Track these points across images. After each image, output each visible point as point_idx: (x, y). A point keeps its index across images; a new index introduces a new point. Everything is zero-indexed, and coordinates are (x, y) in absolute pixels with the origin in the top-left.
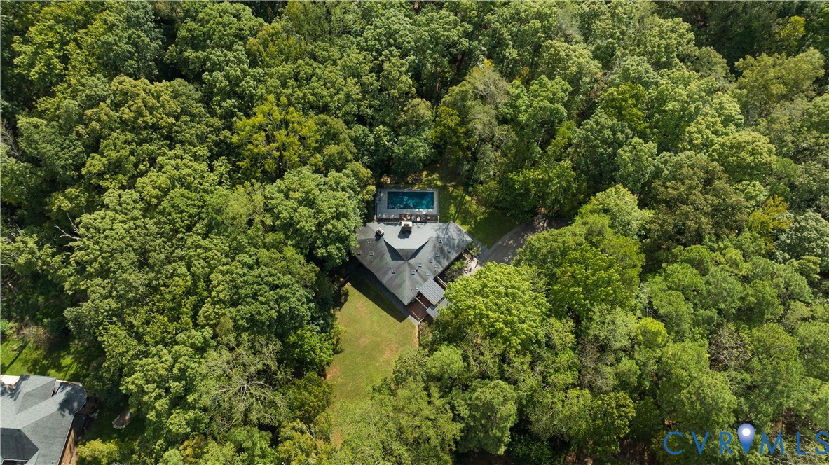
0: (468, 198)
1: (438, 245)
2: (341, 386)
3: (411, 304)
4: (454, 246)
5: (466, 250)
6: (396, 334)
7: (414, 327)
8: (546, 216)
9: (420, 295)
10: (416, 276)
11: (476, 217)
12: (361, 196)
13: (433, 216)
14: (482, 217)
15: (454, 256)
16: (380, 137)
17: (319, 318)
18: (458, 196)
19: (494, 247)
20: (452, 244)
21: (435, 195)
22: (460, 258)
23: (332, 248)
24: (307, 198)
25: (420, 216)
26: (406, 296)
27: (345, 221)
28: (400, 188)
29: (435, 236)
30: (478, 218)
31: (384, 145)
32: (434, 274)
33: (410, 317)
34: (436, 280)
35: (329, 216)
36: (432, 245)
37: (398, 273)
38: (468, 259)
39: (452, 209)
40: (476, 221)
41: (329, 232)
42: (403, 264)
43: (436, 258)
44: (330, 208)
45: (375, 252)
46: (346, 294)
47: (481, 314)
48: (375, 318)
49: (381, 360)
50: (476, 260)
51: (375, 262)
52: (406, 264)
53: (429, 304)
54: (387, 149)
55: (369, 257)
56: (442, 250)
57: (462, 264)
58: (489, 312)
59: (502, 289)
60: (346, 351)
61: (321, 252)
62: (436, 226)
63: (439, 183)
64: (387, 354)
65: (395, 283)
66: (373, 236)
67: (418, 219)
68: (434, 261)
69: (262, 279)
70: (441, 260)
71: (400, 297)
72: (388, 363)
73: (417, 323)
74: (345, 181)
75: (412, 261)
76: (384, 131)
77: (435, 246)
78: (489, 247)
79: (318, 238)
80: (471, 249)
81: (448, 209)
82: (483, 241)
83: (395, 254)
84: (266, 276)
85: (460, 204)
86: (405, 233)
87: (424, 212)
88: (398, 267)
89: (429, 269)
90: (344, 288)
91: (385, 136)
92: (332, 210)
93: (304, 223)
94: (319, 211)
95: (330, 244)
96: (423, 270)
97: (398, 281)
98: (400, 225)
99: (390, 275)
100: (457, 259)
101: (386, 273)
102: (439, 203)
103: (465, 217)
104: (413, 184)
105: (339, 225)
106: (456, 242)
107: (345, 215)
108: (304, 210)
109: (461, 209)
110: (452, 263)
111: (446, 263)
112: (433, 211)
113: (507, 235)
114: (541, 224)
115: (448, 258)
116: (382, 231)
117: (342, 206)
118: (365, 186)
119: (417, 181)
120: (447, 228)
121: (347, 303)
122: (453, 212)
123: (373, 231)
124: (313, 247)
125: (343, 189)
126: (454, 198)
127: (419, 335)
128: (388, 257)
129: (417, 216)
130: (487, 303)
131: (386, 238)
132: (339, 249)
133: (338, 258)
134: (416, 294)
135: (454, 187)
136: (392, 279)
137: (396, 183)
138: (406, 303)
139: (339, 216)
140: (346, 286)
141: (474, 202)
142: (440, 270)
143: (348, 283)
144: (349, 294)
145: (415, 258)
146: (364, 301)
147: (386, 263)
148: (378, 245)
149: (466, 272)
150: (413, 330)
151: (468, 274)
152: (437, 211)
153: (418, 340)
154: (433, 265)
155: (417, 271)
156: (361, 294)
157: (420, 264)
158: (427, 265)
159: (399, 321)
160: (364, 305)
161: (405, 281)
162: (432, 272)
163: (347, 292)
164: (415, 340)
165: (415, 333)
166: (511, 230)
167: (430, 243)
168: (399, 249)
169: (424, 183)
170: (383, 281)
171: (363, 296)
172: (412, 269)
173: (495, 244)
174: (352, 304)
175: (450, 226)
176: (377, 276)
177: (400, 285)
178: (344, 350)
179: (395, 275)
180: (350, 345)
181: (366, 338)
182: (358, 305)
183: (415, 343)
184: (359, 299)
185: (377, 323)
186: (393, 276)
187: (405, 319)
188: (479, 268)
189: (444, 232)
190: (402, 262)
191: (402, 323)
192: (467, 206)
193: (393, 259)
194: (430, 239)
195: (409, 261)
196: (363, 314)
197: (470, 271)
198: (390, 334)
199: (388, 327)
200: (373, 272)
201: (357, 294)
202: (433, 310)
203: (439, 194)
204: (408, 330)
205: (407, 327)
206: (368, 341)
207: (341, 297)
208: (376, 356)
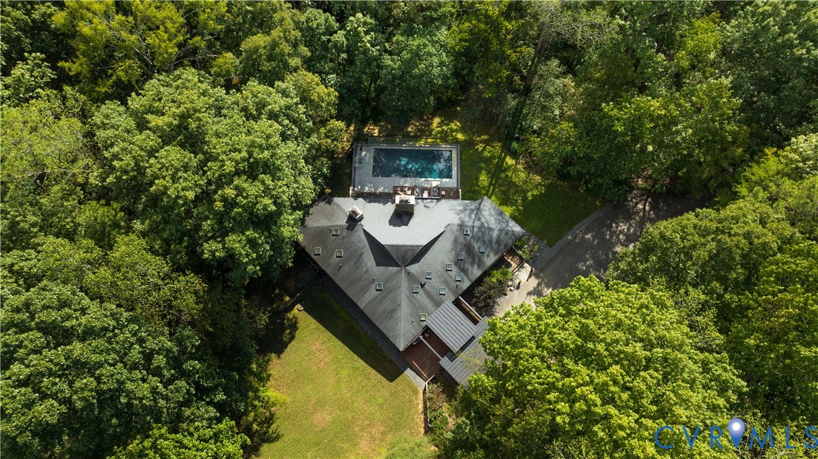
0: (509, 161)
1: (461, 239)
3: (411, 348)
4: (490, 241)
5: (510, 250)
6: (381, 406)
7: (415, 392)
8: (647, 193)
9: (427, 331)
10: (422, 297)
11: (525, 192)
12: (314, 139)
13: (451, 189)
14: (535, 192)
15: (490, 260)
16: (357, 34)
17: (215, 388)
18: (493, 157)
19: (560, 244)
20: (487, 238)
21: (454, 155)
22: (500, 263)
23: (235, 241)
24: (182, 127)
25: (429, 190)
26: (403, 335)
27: (269, 182)
28: (394, 143)
29: (457, 221)
30: (529, 194)
31: (366, 52)
32: (454, 292)
33: (409, 372)
34: (457, 303)
35: (229, 167)
36: (451, 239)
37: (386, 290)
38: (514, 265)
39: (484, 179)
40: (525, 199)
41: (230, 204)
42: (397, 273)
43: (458, 262)
44: (236, 150)
45: (346, 249)
46: (294, 326)
47: (588, 412)
48: (344, 373)
50: (528, 267)
51: (346, 269)
52: (403, 274)
53: (445, 350)
54: (369, 61)
55: (334, 260)
56: (469, 249)
57: (505, 274)
58: (612, 410)
59: (638, 349)
60: (285, 438)
61: (211, 249)
62: (457, 204)
63: (460, 136)
64: (363, 447)
65: (382, 308)
66: (343, 221)
67: (425, 195)
68: (455, 269)
69: (32, 318)
70: (468, 266)
71: (390, 335)
73: (421, 384)
74: (277, 102)
75: (414, 268)
76: (365, 23)
77: (456, 241)
78: (550, 245)
79: (207, 218)
80: (520, 248)
81: (477, 179)
82: (540, 234)
83: (383, 254)
84: (45, 307)
85: (498, 171)
86: (403, 215)
87: (435, 182)
88: (388, 280)
89: (446, 283)
90: (290, 315)
91: (367, 33)
92: (237, 156)
93: (167, 182)
94: (210, 157)
95: (233, 231)
96: (435, 284)
97: (387, 304)
98: (393, 202)
99: (372, 293)
100: (496, 266)
101: (365, 289)
102: (462, 168)
103: (506, 192)
104: (416, 138)
105: (253, 189)
106: (495, 234)
107: (270, 168)
108: (174, 154)
109: (498, 178)
110: (487, 273)
111: (476, 273)
112: (451, 183)
113: (582, 225)
114: (640, 206)
115: (480, 264)
116: (360, 212)
117: (260, 147)
118: (324, 122)
119: (424, 132)
120: (478, 209)
121: (293, 343)
122: (486, 183)
123: (343, 211)
124: (193, 239)
125: (273, 116)
126: (488, 161)
127: (425, 407)
128: (369, 260)
129: (423, 190)
130: (605, 384)
131: (367, 224)
132: (252, 243)
133: (252, 262)
134: (420, 330)
135: (486, 142)
136: (376, 302)
137: (388, 135)
138: (402, 347)
139: (253, 169)
140: (295, 311)
141: (520, 167)
142: (466, 285)
143: (299, 306)
144: (298, 325)
145: (420, 263)
146: (325, 340)
147: (367, 271)
148: (352, 238)
149: (510, 290)
150: (414, 397)
151: (516, 292)
152: (458, 181)
153: (423, 419)
154: (453, 276)
155: (422, 286)
156: (321, 327)
157: (429, 274)
158: (442, 275)
159: (388, 379)
160: (324, 348)
161: (400, 305)
162: (450, 289)
163: (296, 321)
164: (418, 420)
165: (418, 404)
166: (588, 215)
167: (447, 235)
168: (390, 246)
169: (436, 135)
170: (359, 304)
171: (324, 329)
172: (414, 283)
173: (560, 239)
174: (303, 345)
175: (482, 206)
176: (348, 294)
177: (391, 313)
178: (283, 435)
179: (381, 294)
180: (294, 425)
181: (325, 412)
182: (314, 348)
183: (417, 423)
184: (316, 336)
185: (348, 381)
186: (379, 296)
187: (398, 376)
188: (534, 282)
189: (473, 216)
190: (395, 269)
191: (393, 384)
192: (510, 174)
193: (379, 263)
194: (448, 227)
195: (408, 268)
196: (322, 364)
197: (518, 288)
198: (371, 406)
199: (367, 392)
200: (342, 287)
201: (313, 326)
202: (452, 362)
203: (461, 153)
204: (405, 397)
205: (404, 391)
206: (329, 418)
207: (284, 332)
208: (342, 448)
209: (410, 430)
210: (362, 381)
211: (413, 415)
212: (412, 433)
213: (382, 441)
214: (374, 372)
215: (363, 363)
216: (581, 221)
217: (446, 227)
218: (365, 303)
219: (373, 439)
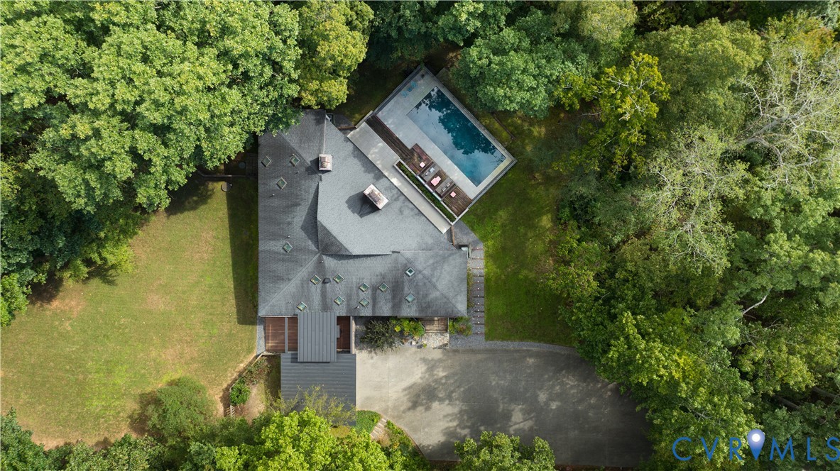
0: (546, 221)
1: (398, 273)
2: (61, 335)
4: (424, 297)
6: (211, 337)
7: (250, 350)
9: (294, 320)
10: (316, 290)
11: (523, 266)
14: (531, 276)
15: (410, 311)
18: (535, 202)
19: (499, 344)
20: (424, 292)
22: (420, 321)
26: (272, 304)
29: (409, 255)
30: (525, 272)
32: (349, 309)
33: (259, 329)
34: (344, 321)
36: (388, 266)
37: (290, 257)
38: (435, 326)
40: (516, 273)
42: (311, 252)
43: (376, 290)
45: (289, 186)
48: (208, 280)
49: (153, 354)
50: (447, 338)
51: (276, 202)
52: (316, 257)
55: (273, 184)
56: (397, 287)
57: (417, 328)
64: (169, 354)
65: (274, 266)
66: (309, 159)
68: (367, 292)
70: (383, 300)
71: (262, 294)
72: (159, 368)
73: (260, 348)
75: (329, 262)
77: (391, 271)
78: (490, 336)
82: (491, 318)
83: (313, 226)
86: (366, 204)
87: (457, 175)
88: (299, 250)
89: (349, 297)
90: (210, 186)
96: (337, 290)
97: (280, 268)
99: (278, 246)
100: (412, 320)
101: (275, 237)
110: (397, 319)
111: (385, 311)
112: (471, 190)
113: (536, 347)
115: (397, 307)
121: (191, 214)
126: (526, 201)
127: (245, 370)
128: (299, 216)
131: (324, 184)
134: (290, 315)
136: (274, 256)
140: (218, 186)
142: (367, 313)
144: (209, 201)
145: (339, 262)
146: (220, 237)
147: (289, 223)
148: (303, 182)
149: (411, 343)
150: (244, 353)
151: (414, 349)
152: (480, 194)
153: (233, 377)
154: (361, 297)
155: (324, 282)
156: (226, 220)
157: (339, 278)
158: (351, 289)
159: (238, 319)
160: (213, 243)
161: (290, 280)
162: (348, 305)
163: (211, 195)
164: (230, 375)
165: (242, 362)
166: (552, 342)
167: (389, 260)
168: (322, 226)
169: (509, 125)
170: (260, 242)
171: (227, 226)
172: (319, 274)
173: (503, 339)
174: (197, 224)
175: (451, 258)
176: (259, 225)
177: (278, 279)
178: (116, 285)
179: (284, 255)
180: (131, 287)
181: (163, 299)
182: (204, 234)
183: (226, 377)
184: (216, 226)
185: (203, 290)
186: (280, 254)
187: (249, 324)
188: (438, 355)
189: (431, 261)
190: (313, 247)
191: (240, 327)
192: (530, 235)
193: (304, 228)
194: (396, 254)
195: (324, 257)
196: (197, 256)
197: (420, 347)
198: (203, 329)
199: (211, 314)
200: (260, 214)
201: (220, 214)
202: (292, 362)
203: (512, 169)
204: (237, 346)
205: (242, 341)
206: (162, 307)
207: (194, 196)
208: (152, 339)
209: (216, 377)
210: (216, 301)
211: (229, 367)
212: (215, 380)
213: (186, 363)
214: (233, 302)
215: (232, 286)
216: (540, 342)
217: (393, 252)
218: (266, 248)
219: (181, 355)
